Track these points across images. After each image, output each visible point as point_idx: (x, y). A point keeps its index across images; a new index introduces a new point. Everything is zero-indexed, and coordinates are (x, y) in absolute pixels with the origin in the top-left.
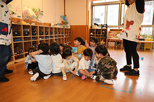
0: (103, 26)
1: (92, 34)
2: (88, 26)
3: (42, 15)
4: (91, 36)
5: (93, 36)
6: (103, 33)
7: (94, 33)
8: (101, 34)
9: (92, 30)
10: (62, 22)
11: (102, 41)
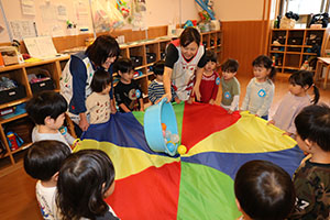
0: (311, 20)
1: (276, 43)
2: (266, 22)
3: (145, 9)
4: (276, 50)
5: (279, 48)
6: (309, 42)
7: (282, 41)
8: (304, 45)
9: (277, 33)
10: (200, 14)
11: (305, 65)
